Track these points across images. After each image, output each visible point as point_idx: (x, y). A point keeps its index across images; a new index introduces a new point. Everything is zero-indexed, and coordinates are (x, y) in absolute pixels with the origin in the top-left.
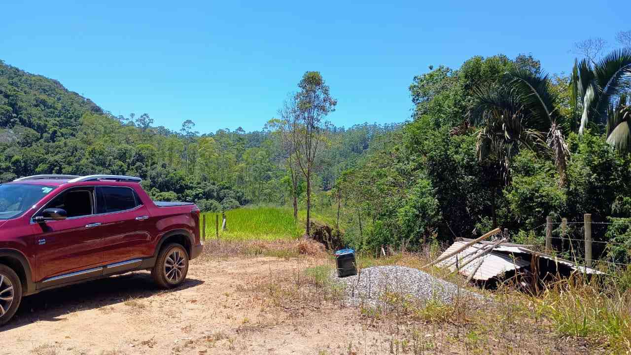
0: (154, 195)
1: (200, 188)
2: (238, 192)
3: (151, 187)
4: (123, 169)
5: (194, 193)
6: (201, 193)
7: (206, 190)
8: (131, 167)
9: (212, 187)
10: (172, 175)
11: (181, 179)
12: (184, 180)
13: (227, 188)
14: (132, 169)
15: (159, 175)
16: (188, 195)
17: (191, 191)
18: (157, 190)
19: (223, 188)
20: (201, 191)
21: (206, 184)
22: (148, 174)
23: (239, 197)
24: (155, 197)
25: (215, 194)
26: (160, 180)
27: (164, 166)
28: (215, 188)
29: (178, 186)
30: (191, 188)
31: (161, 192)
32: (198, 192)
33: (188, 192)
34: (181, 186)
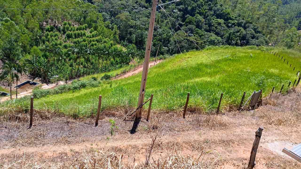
0: (213, 19)
1: (236, 20)
2: (255, 26)
3: (213, 15)
4: (202, 4)
5: (233, 22)
6: (236, 23)
7: (239, 22)
8: (206, 4)
9: (242, 21)
10: (224, 11)
11: (229, 14)
12: (229, 15)
13: (250, 23)
14: (206, 5)
15: (218, 10)
16: (229, 23)
17: (232, 21)
18: (215, 17)
19: (248, 23)
20: (236, 21)
21: (240, 19)
22: (213, 8)
23: (255, 28)
24: (214, 21)
25: (243, 25)
26: (218, 12)
27: (221, 6)
28: (244, 21)
29: (226, 17)
30: (232, 19)
31: (217, 18)
32: (235, 22)
33: (230, 21)
34: (227, 18)
